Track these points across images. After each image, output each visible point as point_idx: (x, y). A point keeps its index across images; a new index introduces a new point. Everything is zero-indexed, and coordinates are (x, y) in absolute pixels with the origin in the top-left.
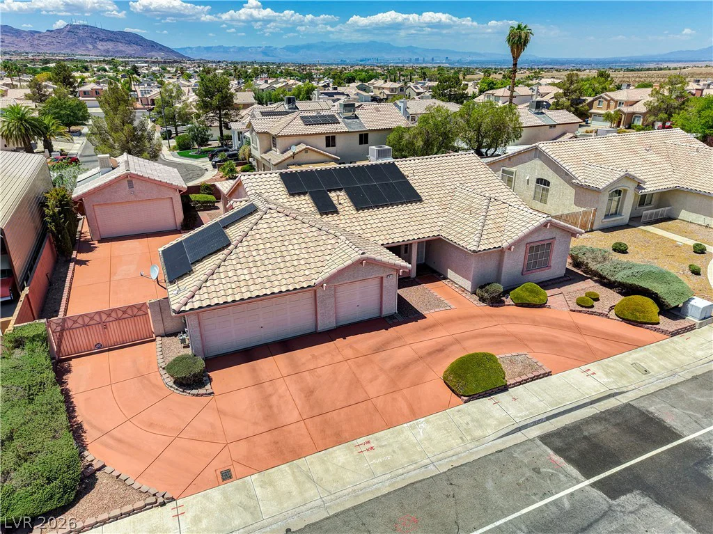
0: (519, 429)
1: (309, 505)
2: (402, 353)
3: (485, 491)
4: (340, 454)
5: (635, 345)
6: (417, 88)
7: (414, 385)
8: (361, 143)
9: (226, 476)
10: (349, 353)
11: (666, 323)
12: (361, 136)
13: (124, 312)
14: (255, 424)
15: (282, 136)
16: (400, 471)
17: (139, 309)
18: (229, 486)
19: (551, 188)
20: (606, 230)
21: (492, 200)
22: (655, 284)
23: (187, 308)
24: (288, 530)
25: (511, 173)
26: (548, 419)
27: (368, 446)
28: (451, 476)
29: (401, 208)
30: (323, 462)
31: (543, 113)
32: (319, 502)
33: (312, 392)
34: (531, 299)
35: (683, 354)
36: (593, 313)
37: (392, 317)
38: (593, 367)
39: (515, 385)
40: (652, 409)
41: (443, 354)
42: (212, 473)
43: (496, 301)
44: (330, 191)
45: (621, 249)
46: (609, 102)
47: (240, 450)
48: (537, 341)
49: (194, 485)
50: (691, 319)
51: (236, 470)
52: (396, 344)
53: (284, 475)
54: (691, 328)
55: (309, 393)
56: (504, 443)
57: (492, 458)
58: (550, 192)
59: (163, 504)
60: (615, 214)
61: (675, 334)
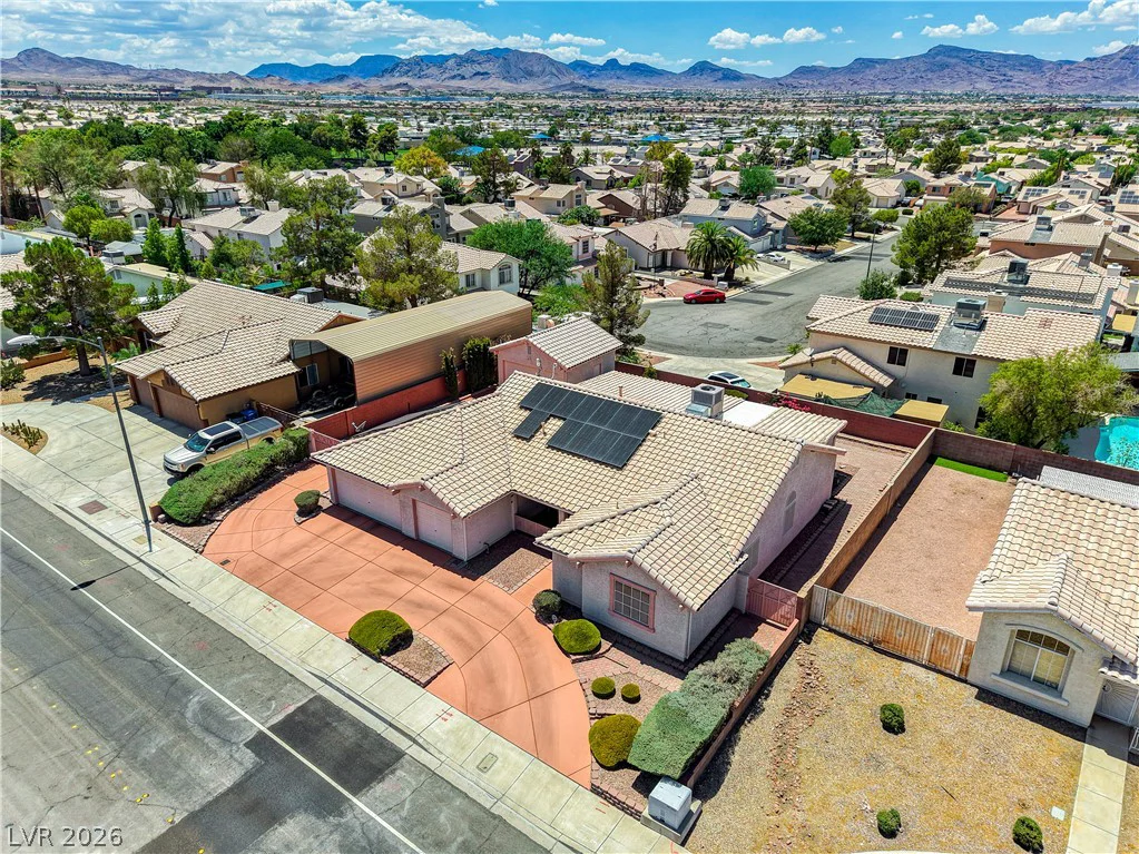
4: (259, 599)
5: (539, 752)
8: (956, 372)
9: (225, 563)
12: (961, 361)
14: (276, 553)
16: (252, 631)
18: (217, 567)
24: (189, 603)
27: (272, 608)
30: (250, 594)
32: (215, 606)
33: (321, 562)
37: (458, 561)
38: (459, 717)
39: (387, 664)
40: (400, 773)
41: (415, 610)
44: (556, 417)
47: (249, 558)
49: (215, 556)
51: (231, 565)
59: (196, 551)
60: (1051, 687)
61: (598, 794)
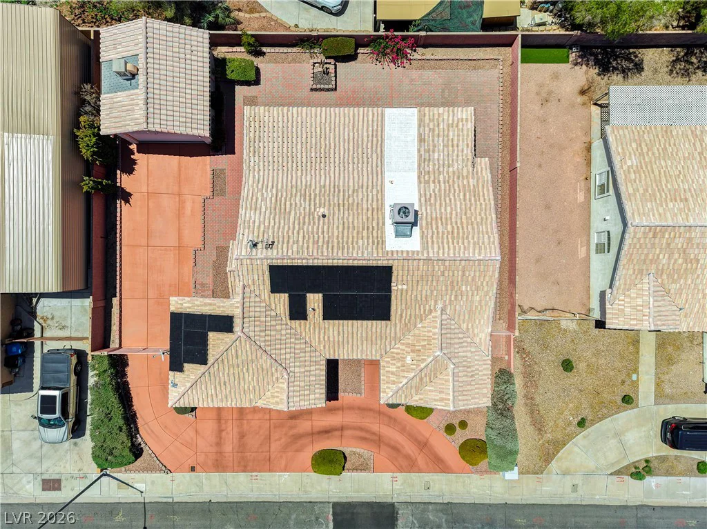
1: (221, 494)
2: (305, 425)
3: (290, 518)
4: (242, 477)
5: (444, 470)
7: (297, 451)
9: (193, 469)
14: (211, 446)
16: (263, 493)
18: (193, 474)
24: (210, 501)
27: (256, 478)
28: (281, 505)
30: (234, 478)
32: (225, 493)
33: (244, 436)
38: (400, 476)
40: (399, 512)
41: (326, 435)
42: (187, 466)
44: (309, 292)
47: (201, 458)
48: (389, 446)
49: (180, 469)
51: (198, 468)
52: (306, 417)
53: (216, 477)
57: (305, 504)
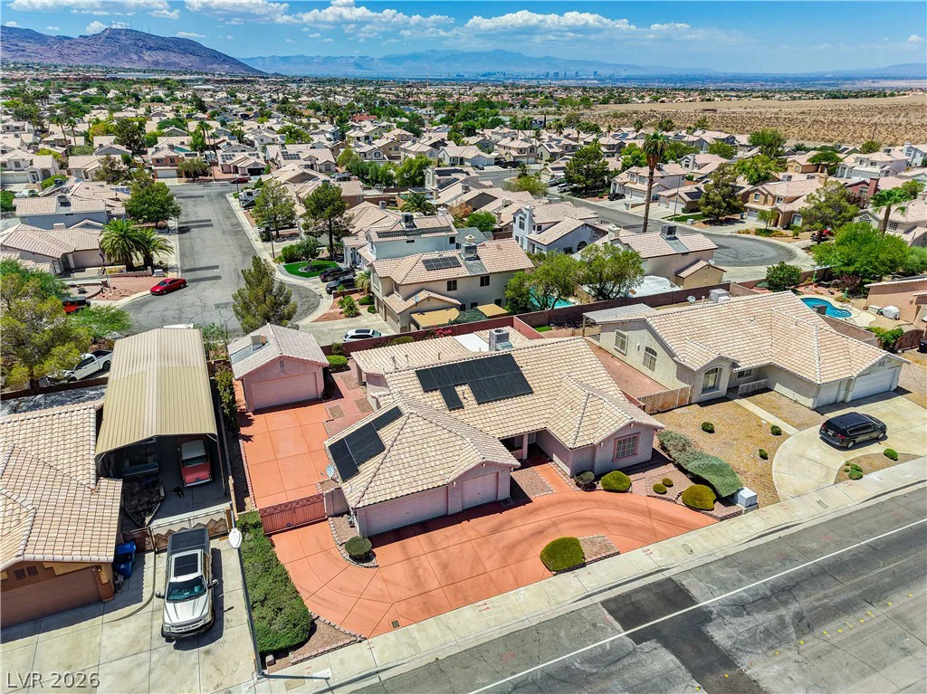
0: (589, 596)
1: (449, 644)
2: (512, 534)
3: (559, 637)
4: (467, 612)
5: (690, 528)
6: (551, 147)
7: (520, 561)
8: (482, 285)
9: (396, 625)
10: (472, 534)
11: (720, 510)
12: (482, 279)
13: (308, 501)
14: (409, 589)
15: (405, 285)
16: (506, 624)
17: (318, 498)
18: (398, 631)
19: (658, 358)
20: (703, 404)
21: (591, 396)
22: (714, 477)
23: (360, 505)
24: (437, 659)
25: (624, 337)
26: (610, 589)
27: (485, 607)
28: (537, 628)
29: (516, 400)
30: (456, 617)
31: (675, 238)
32: (455, 643)
33: (446, 566)
34: (616, 486)
35: (724, 537)
36: (664, 499)
37: (505, 501)
38: (651, 547)
39: (591, 562)
40: (684, 583)
41: (542, 535)
42: (386, 622)
43: (590, 487)
44: (456, 386)
45: (708, 429)
46: (766, 196)
47: (402, 608)
48: (615, 524)
49: (376, 630)
50: (740, 506)
51: (401, 621)
52: (508, 526)
53: (431, 625)
54: (739, 513)
55: (445, 567)
56: (577, 606)
57: (567, 616)
58: (657, 362)
59: (360, 642)
60: (713, 388)
61: (724, 519)
